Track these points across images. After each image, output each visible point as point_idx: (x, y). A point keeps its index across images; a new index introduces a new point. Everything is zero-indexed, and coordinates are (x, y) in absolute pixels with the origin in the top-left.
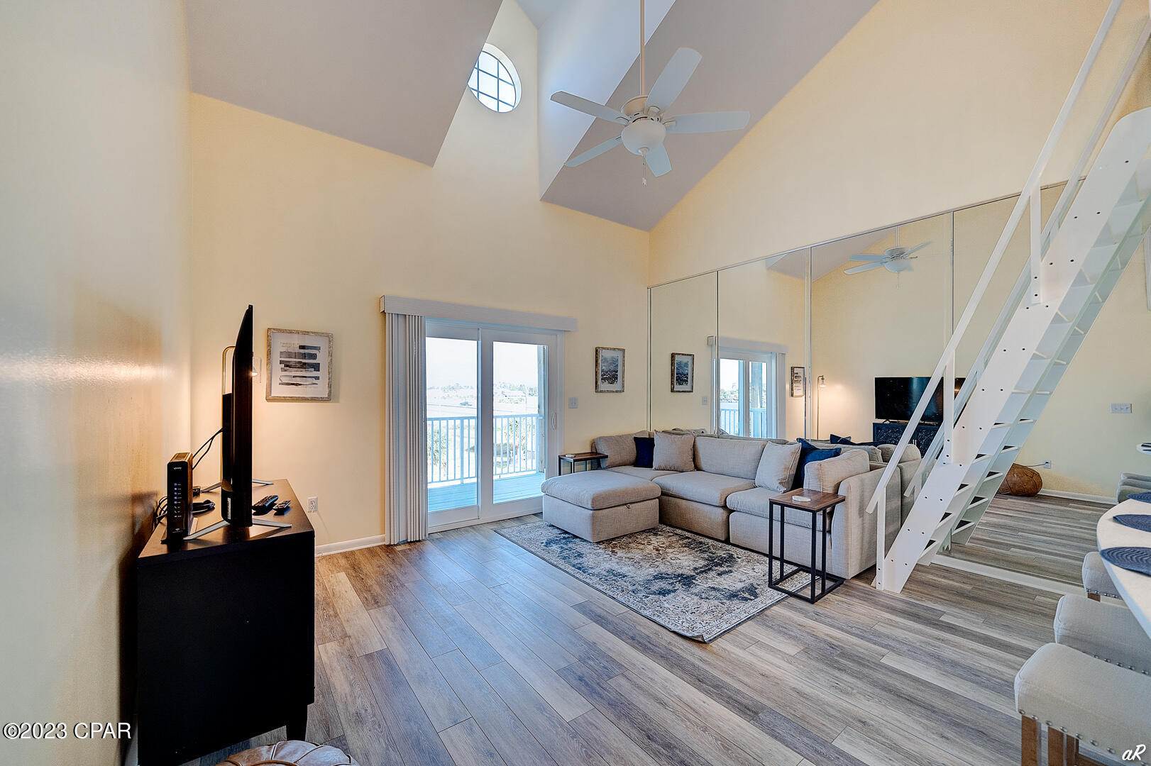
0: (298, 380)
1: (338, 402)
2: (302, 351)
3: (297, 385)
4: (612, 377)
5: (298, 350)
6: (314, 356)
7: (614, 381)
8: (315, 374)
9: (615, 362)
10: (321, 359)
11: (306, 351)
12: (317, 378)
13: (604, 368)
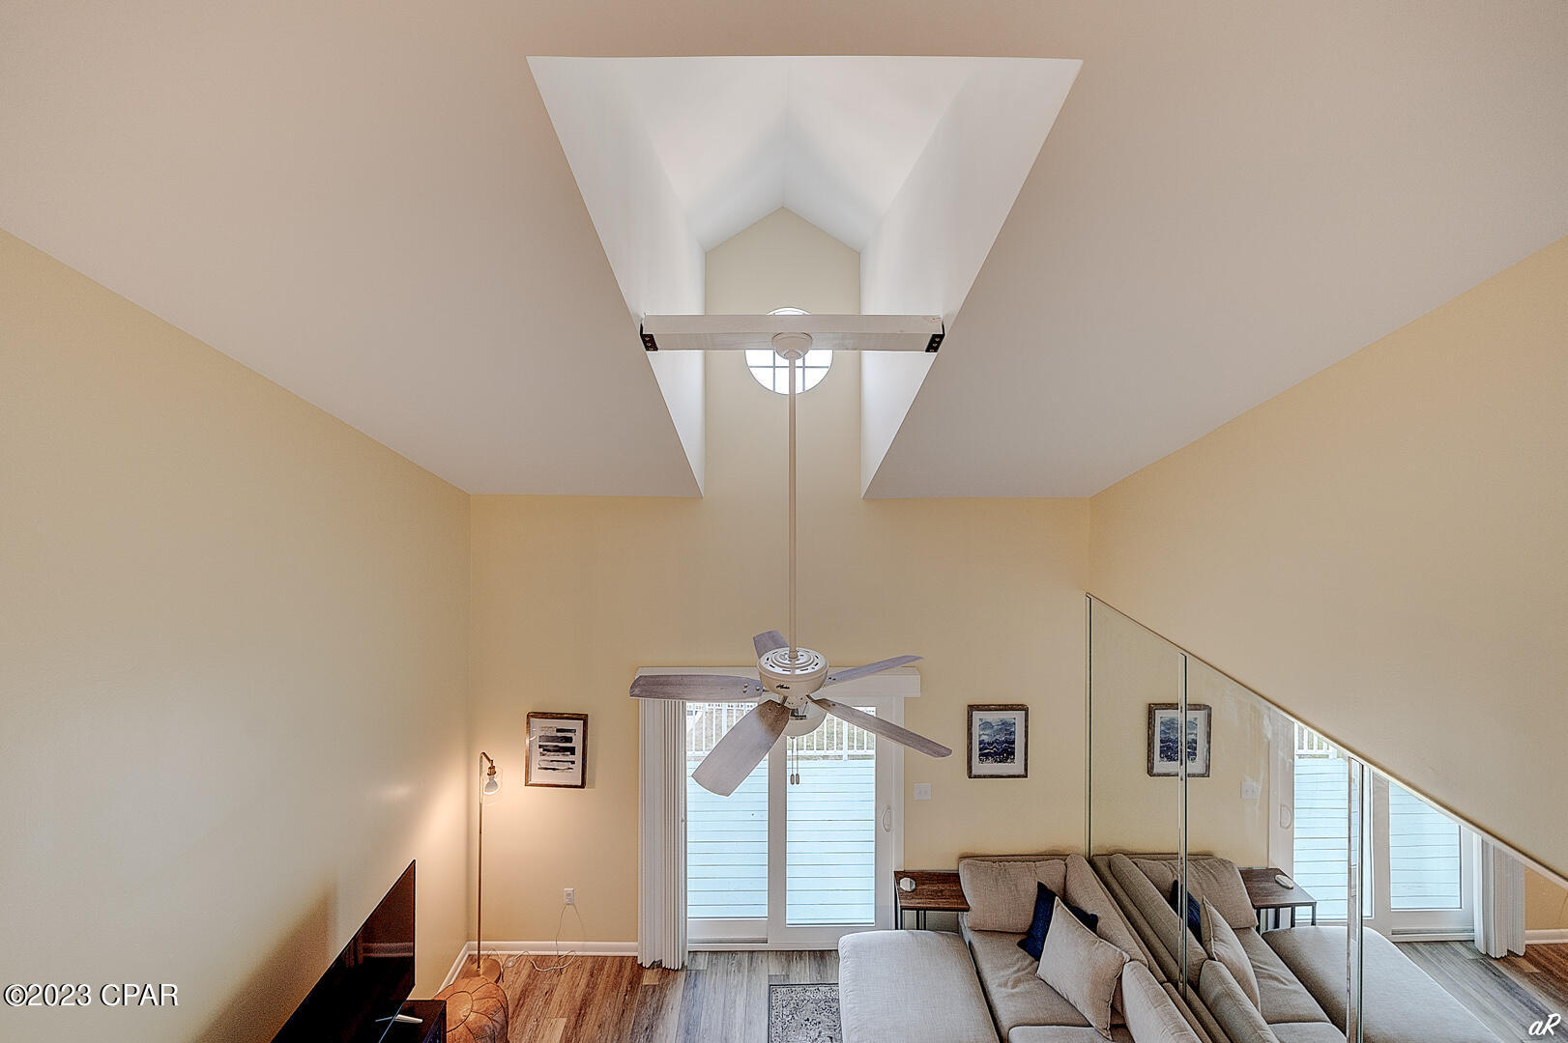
0: (555, 765)
1: (593, 787)
2: (559, 734)
3: (554, 769)
4: (1002, 750)
5: (555, 734)
6: (569, 740)
7: (1007, 758)
8: (571, 758)
9: (1007, 727)
10: (577, 742)
11: (563, 734)
12: (573, 762)
13: (984, 737)
